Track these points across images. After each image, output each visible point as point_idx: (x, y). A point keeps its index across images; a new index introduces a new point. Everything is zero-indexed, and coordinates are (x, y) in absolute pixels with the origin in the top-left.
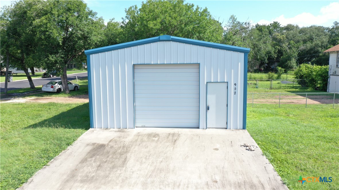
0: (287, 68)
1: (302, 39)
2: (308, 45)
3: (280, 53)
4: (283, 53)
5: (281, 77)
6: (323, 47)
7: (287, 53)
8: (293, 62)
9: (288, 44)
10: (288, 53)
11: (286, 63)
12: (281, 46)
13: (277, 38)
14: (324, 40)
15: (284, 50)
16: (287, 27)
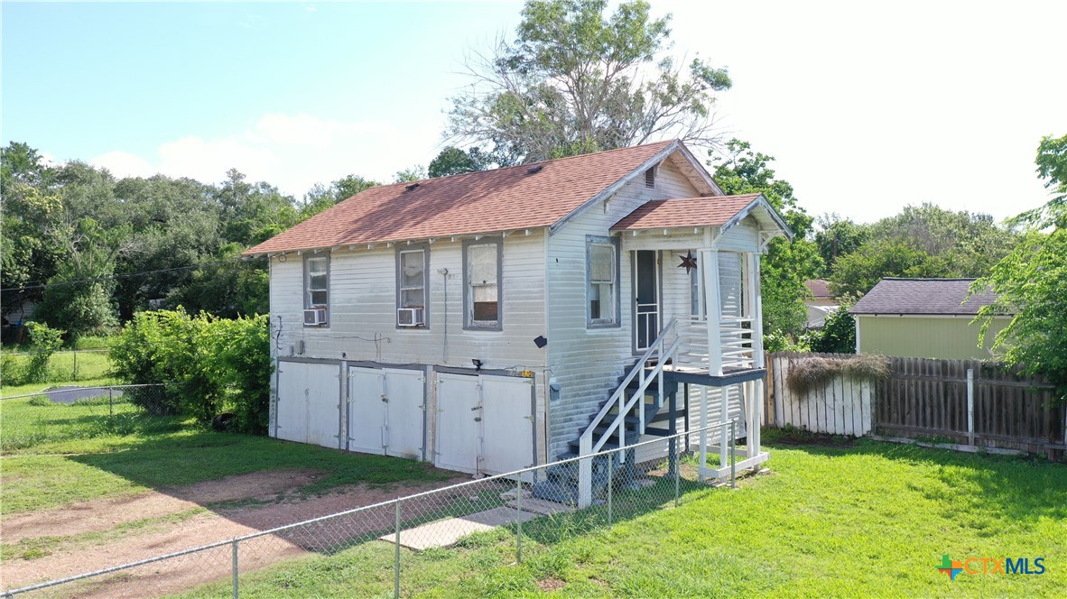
0: (74, 326)
1: (127, 217)
2: (150, 238)
3: (43, 263)
4: (57, 263)
5: (49, 365)
6: (203, 248)
7: (72, 264)
8: (100, 302)
9: (75, 232)
10: (76, 264)
11: (71, 306)
12: (44, 239)
13: (27, 206)
14: (206, 224)
15: (59, 252)
16: (67, 170)
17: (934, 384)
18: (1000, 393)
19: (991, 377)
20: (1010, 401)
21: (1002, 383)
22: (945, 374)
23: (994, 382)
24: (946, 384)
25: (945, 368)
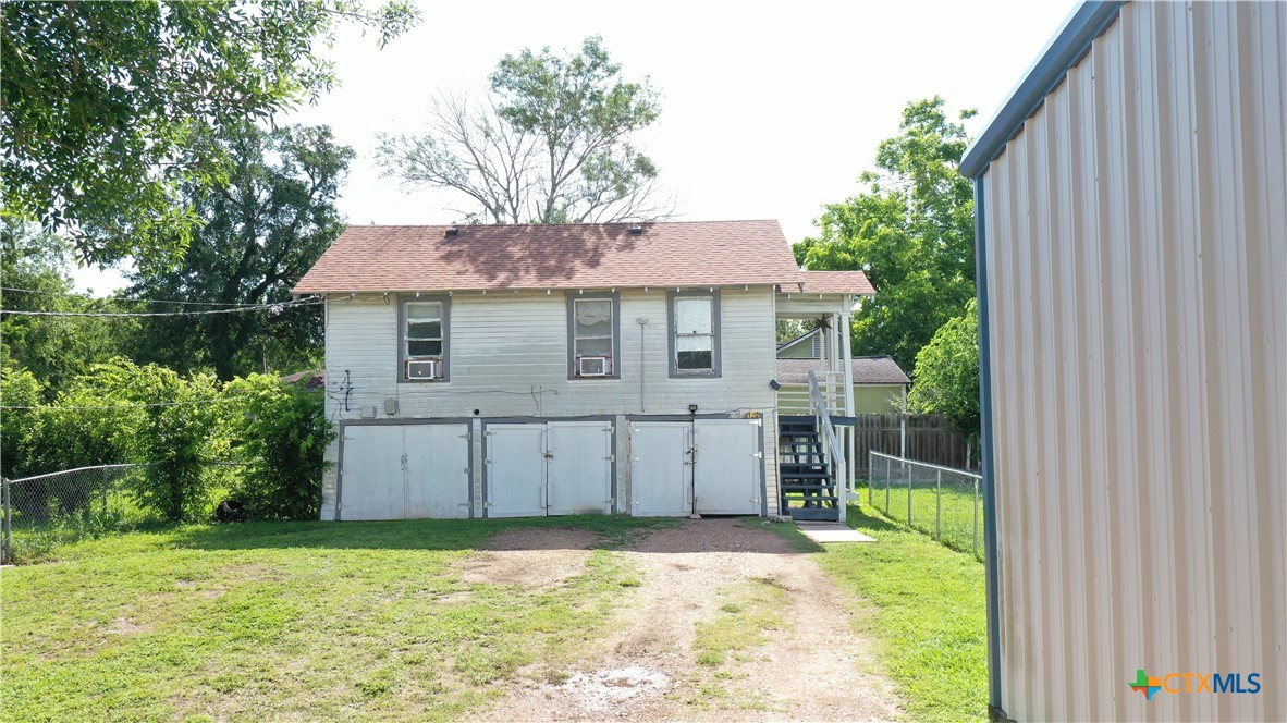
17: (875, 434)
18: (922, 437)
19: (915, 425)
20: (929, 441)
21: (924, 429)
22: (883, 425)
23: (918, 429)
24: (883, 433)
25: (884, 421)
